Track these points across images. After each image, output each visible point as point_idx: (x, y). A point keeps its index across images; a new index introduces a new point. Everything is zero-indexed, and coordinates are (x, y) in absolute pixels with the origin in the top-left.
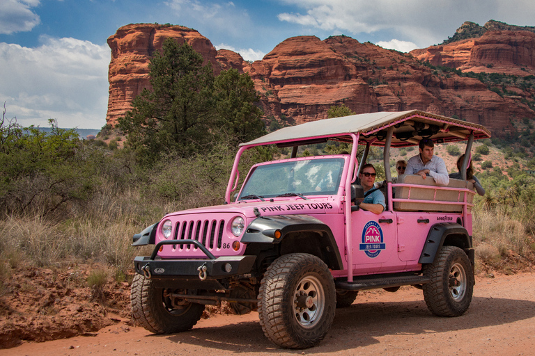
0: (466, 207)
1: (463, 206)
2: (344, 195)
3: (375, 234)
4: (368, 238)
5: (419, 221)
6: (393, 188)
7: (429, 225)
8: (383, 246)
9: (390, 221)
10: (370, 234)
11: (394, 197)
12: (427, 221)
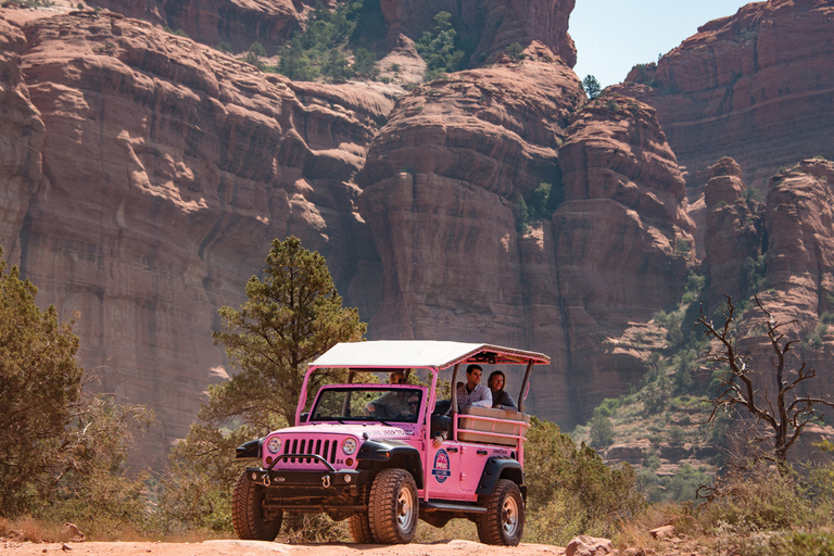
0: (521, 441)
1: (518, 440)
2: (425, 423)
3: (443, 462)
4: (439, 464)
5: (478, 452)
6: (459, 419)
7: (486, 458)
8: (449, 474)
9: (456, 450)
10: (440, 461)
11: (459, 427)
12: (485, 453)
